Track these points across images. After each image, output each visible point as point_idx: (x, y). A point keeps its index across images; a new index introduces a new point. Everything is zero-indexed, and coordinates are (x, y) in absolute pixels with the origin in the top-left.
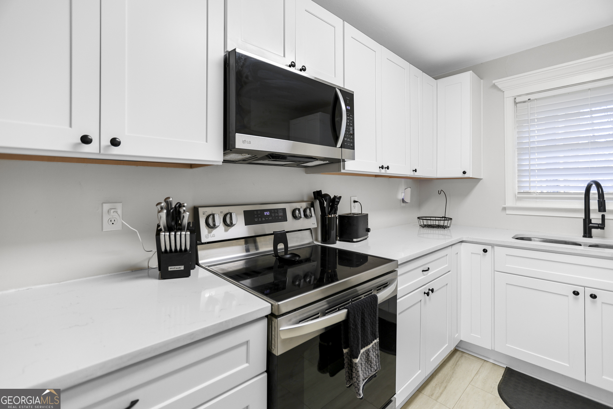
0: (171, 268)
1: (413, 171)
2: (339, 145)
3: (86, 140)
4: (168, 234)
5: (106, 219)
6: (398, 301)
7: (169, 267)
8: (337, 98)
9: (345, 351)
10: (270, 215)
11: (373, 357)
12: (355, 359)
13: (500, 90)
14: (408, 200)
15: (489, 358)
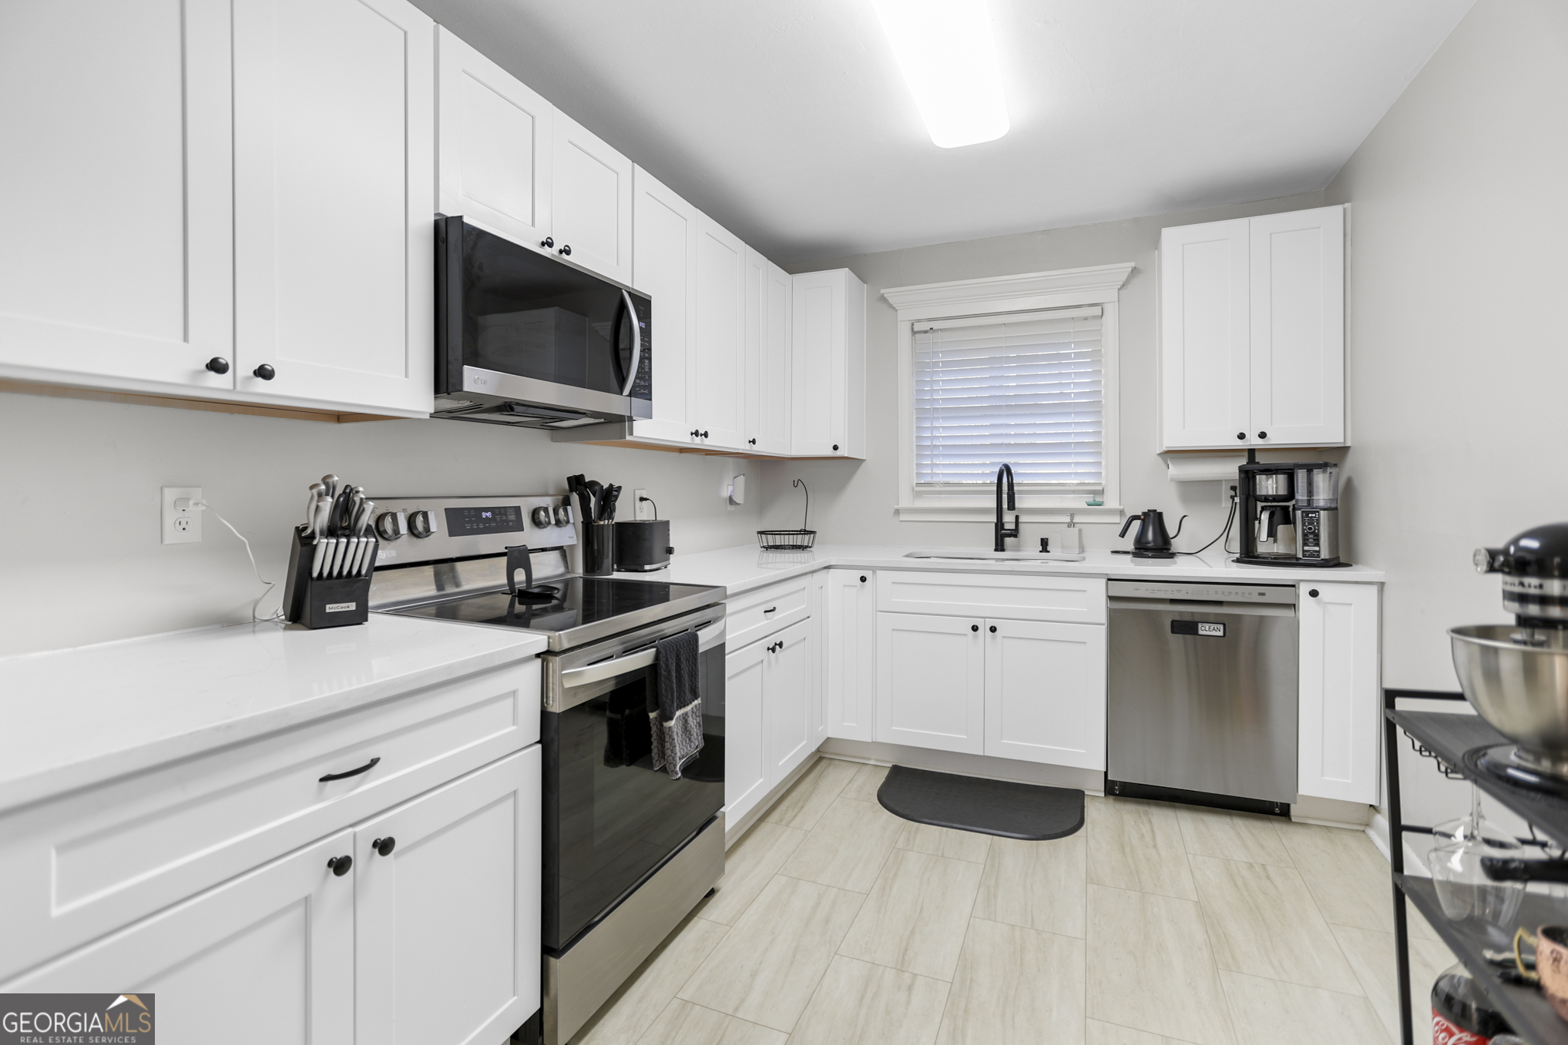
0: (331, 608)
1: (750, 442)
2: (626, 391)
3: (216, 366)
4: (335, 541)
5: (170, 518)
6: (727, 657)
7: (328, 606)
8: (623, 306)
9: (652, 715)
10: (493, 519)
11: (692, 725)
12: (670, 722)
13: (891, 306)
14: (739, 498)
15: (869, 759)
